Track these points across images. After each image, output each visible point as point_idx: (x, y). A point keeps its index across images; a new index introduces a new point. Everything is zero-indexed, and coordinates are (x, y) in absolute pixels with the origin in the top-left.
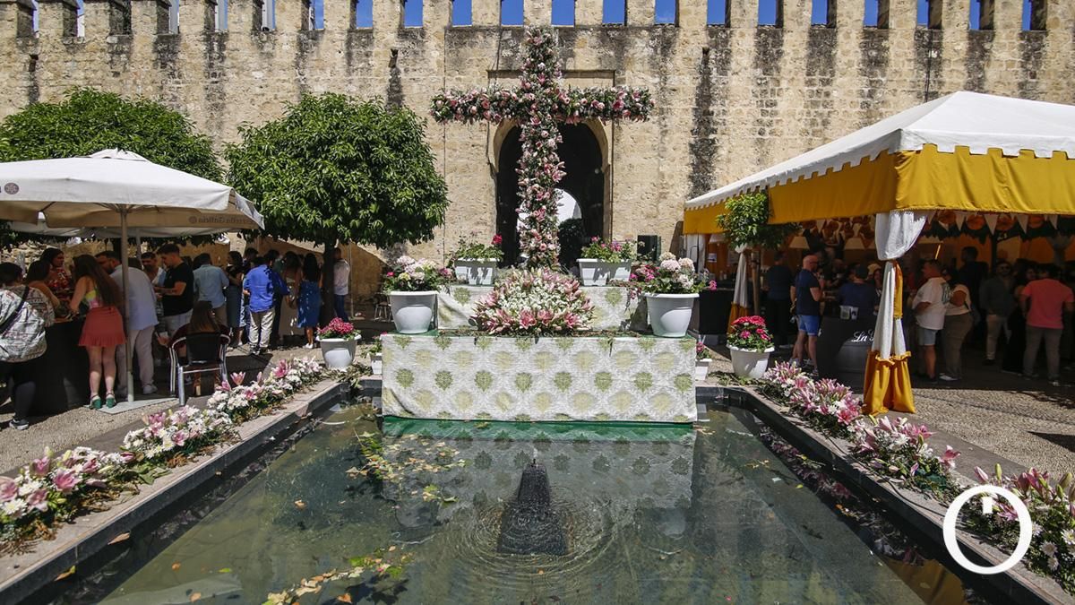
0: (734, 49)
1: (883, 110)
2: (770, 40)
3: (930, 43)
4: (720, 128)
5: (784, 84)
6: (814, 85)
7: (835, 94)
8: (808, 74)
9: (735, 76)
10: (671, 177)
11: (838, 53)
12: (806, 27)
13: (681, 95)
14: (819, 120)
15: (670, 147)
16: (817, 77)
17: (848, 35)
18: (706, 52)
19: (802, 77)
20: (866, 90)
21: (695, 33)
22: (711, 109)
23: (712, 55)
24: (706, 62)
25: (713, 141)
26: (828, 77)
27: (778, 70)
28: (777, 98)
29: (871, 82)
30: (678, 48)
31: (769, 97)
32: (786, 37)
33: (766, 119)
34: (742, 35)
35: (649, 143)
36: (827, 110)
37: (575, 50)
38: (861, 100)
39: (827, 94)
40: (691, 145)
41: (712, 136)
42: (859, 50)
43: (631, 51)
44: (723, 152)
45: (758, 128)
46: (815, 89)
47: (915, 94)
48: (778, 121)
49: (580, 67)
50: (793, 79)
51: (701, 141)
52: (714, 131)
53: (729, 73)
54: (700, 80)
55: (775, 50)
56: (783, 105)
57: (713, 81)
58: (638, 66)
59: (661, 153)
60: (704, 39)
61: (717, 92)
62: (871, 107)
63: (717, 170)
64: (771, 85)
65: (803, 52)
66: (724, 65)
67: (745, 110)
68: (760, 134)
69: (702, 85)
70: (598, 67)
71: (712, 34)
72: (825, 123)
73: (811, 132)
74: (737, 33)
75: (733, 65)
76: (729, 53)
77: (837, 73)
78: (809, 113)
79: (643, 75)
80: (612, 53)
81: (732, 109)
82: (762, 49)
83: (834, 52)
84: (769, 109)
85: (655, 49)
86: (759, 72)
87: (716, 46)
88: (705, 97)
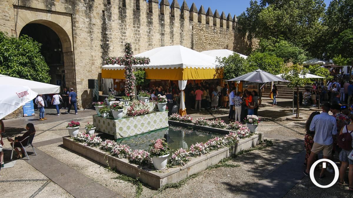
0: (112, 13)
1: (152, 37)
2: (123, 11)
3: (162, 19)
4: (110, 40)
5: (127, 27)
6: (135, 28)
7: (141, 31)
8: (134, 24)
9: (113, 22)
10: (95, 57)
11: (141, 18)
12: (132, 8)
13: (97, 27)
14: (137, 40)
15: (94, 46)
16: (136, 25)
17: (143, 13)
18: (103, 11)
19: (132, 25)
20: (148, 31)
21: (100, 4)
22: (107, 33)
23: (105, 12)
24: (104, 15)
25: (108, 44)
26: (139, 26)
27: (126, 21)
28: (126, 31)
29: (149, 29)
30: (94, 8)
31: (124, 31)
32: (127, 11)
33: (123, 38)
34: (114, 8)
35: (87, 44)
36: (139, 36)
37: (55, 3)
38: (147, 34)
39: (139, 31)
40: (101, 45)
41: (107, 43)
42: (146, 18)
43: (78, 7)
44: (111, 48)
45: (121, 41)
46: (136, 29)
47: (159, 33)
48: (126, 39)
49: (57, 10)
50: (130, 25)
51: (104, 44)
52: (108, 41)
53: (112, 21)
54: (102, 22)
55: (124, 15)
56: (127, 34)
57: (107, 23)
58: (81, 14)
59: (91, 48)
60: (102, 7)
61: (108, 26)
62: (150, 37)
63: (110, 54)
64: (124, 26)
65: (132, 17)
66: (110, 17)
67: (117, 34)
68: (122, 43)
69: (103, 24)
70: (65, 11)
71: (105, 5)
72: (139, 40)
73: (135, 43)
74: (113, 6)
75: (112, 18)
76: (111, 13)
77: (141, 25)
78: (134, 37)
79: (83, 17)
80: (70, 7)
81: (113, 34)
82: (121, 14)
83: (140, 18)
84: (124, 34)
85: (87, 8)
86: (120, 21)
87: (107, 10)
88: (104, 29)
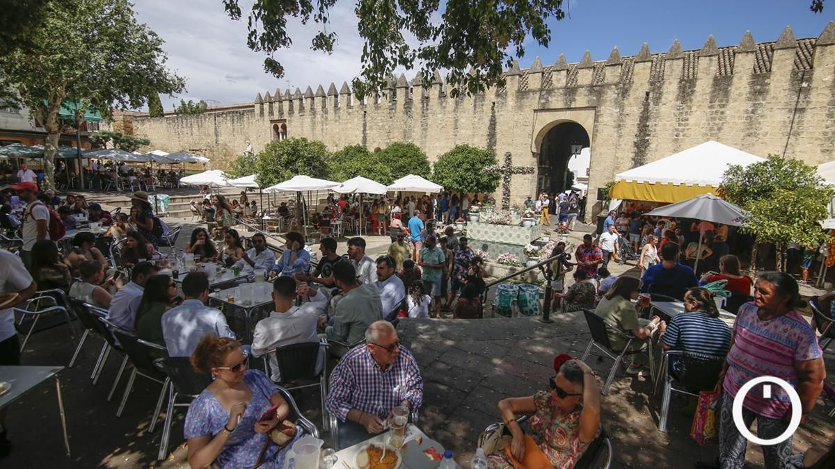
0: (665, 91)
1: (761, 120)
2: (688, 85)
3: (803, 78)
4: (652, 134)
5: (694, 109)
6: (714, 108)
7: (728, 112)
8: (711, 102)
9: (664, 106)
10: (622, 158)
11: (732, 89)
12: (712, 76)
13: (631, 117)
14: (715, 128)
15: (623, 144)
16: (717, 103)
17: (740, 78)
18: (647, 94)
19: (707, 104)
20: (750, 109)
21: (642, 84)
22: (648, 124)
23: (651, 95)
24: (647, 99)
25: (648, 140)
26: (724, 103)
27: (691, 101)
28: (689, 116)
29: (754, 104)
30: (631, 92)
31: (684, 116)
32: (698, 83)
33: (681, 128)
34: (670, 83)
35: (611, 142)
36: (721, 122)
37: (576, 98)
38: (746, 115)
39: (722, 113)
40: (635, 143)
41: (647, 138)
42: (748, 86)
43: (605, 96)
44: (653, 146)
45: (676, 133)
46: (714, 110)
47: (786, 110)
48: (688, 129)
49: (577, 106)
50: (700, 105)
51: (641, 140)
52: (648, 135)
53: (660, 104)
54: (642, 109)
55: (690, 90)
56: (692, 120)
57: (650, 109)
58: (608, 104)
59: (617, 146)
60: (647, 87)
61: (652, 115)
62: (753, 119)
63: (649, 155)
64: (685, 110)
65: (709, 90)
66: (657, 100)
67: (668, 124)
68: (676, 136)
69: (644, 111)
70: (587, 105)
71: (652, 84)
72: (719, 129)
73: (709, 134)
74: (667, 83)
75: (663, 100)
76: (661, 94)
77: (731, 101)
78: (709, 124)
79: (610, 108)
80: (595, 98)
81: (660, 123)
82: (682, 90)
83: (730, 88)
84: (683, 123)
85: (618, 94)
86: (679, 103)
87: (654, 90)
88: (645, 118)
